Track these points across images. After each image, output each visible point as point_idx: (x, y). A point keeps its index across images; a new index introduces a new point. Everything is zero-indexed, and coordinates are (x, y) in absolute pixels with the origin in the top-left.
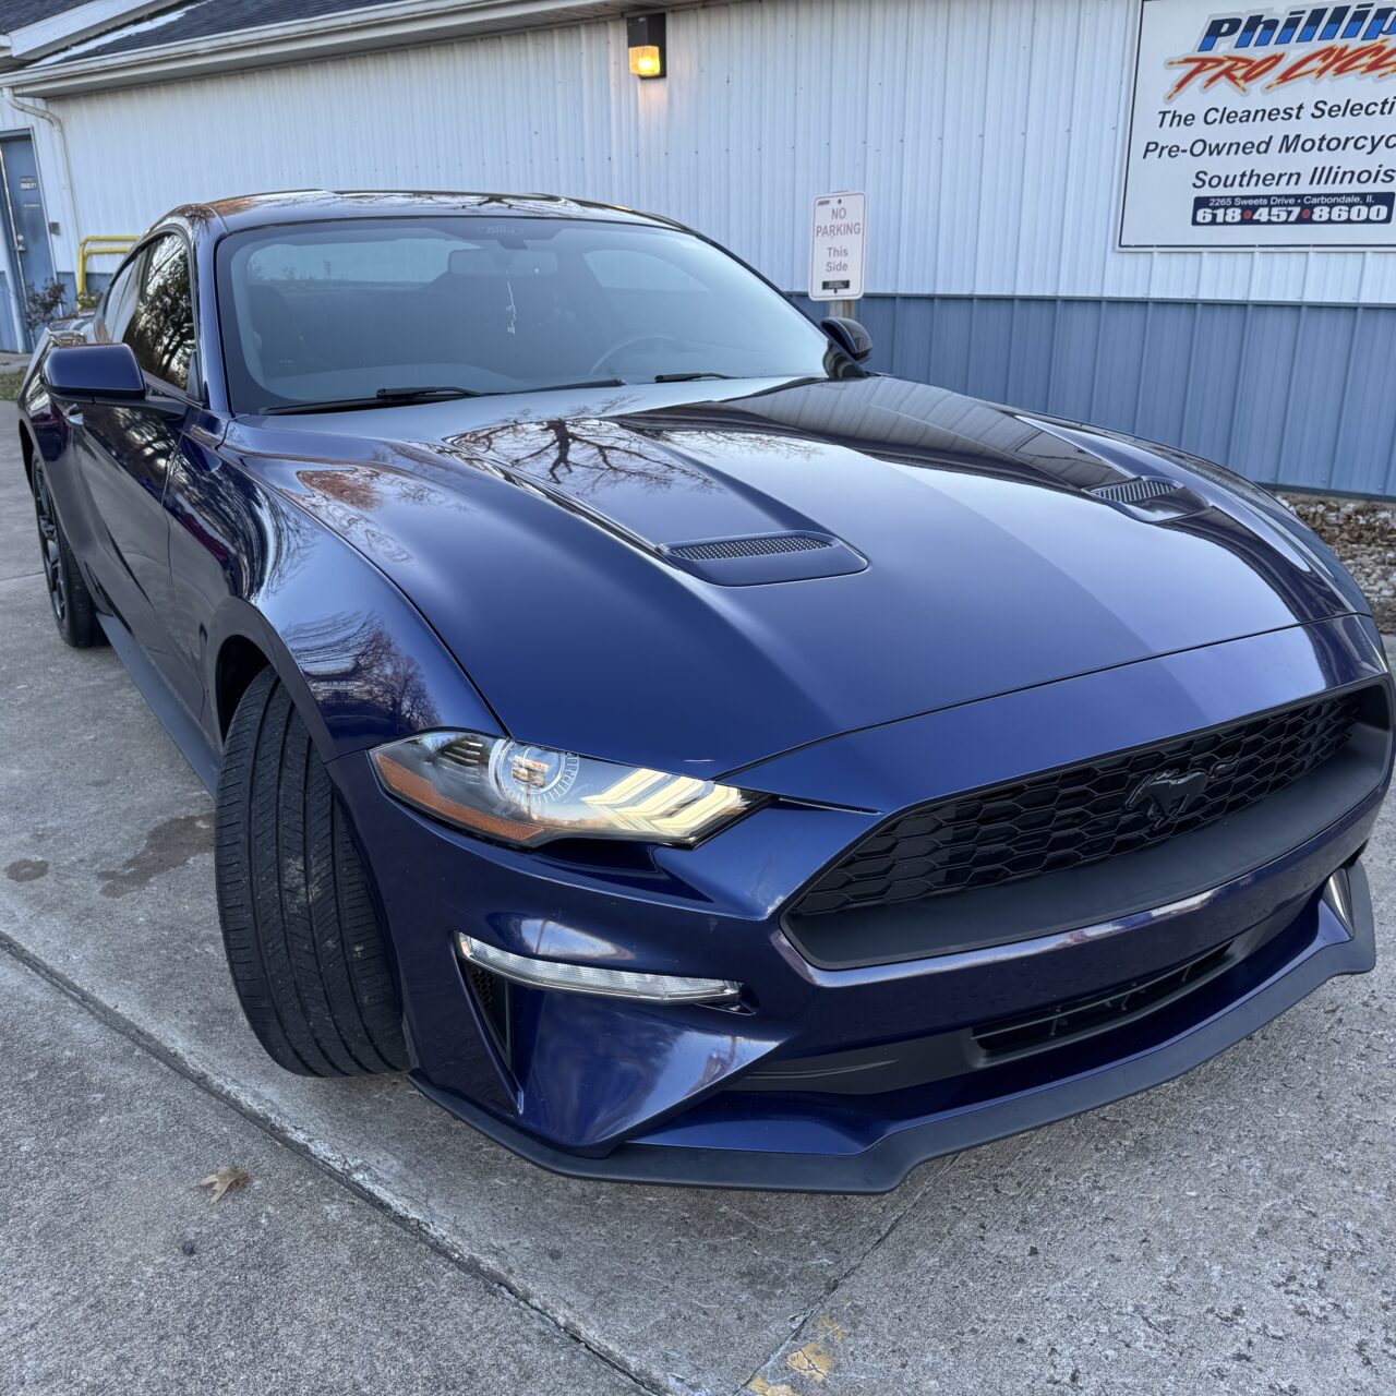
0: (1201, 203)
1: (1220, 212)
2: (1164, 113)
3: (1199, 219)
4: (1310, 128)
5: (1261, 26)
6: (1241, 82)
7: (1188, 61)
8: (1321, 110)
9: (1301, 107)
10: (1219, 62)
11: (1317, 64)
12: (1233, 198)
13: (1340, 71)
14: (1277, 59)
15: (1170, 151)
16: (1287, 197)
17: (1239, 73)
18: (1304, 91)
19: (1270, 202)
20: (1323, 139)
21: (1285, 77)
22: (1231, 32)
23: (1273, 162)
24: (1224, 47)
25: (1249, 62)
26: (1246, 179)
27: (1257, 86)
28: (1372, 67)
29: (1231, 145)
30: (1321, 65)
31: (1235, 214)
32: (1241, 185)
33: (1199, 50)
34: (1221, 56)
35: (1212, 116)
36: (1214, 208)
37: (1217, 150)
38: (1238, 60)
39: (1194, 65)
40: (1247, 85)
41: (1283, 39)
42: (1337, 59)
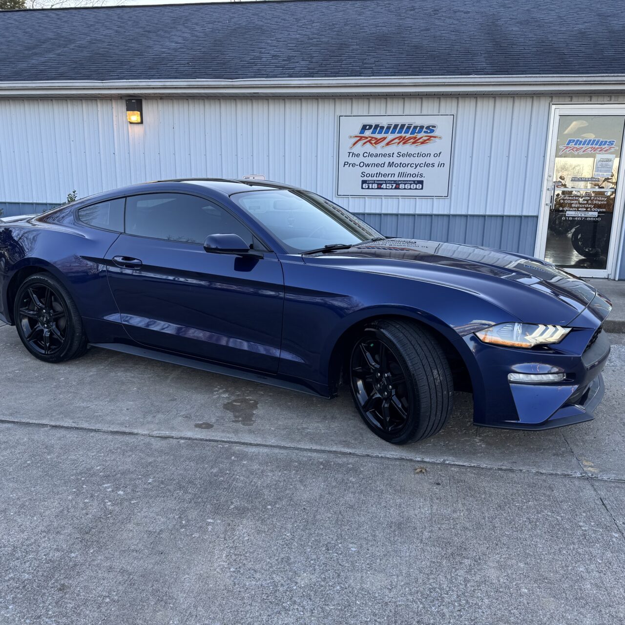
0: (364, 182)
1: (370, 185)
2: (350, 153)
3: (364, 187)
4: (397, 160)
5: (379, 128)
6: (374, 145)
7: (356, 137)
8: (399, 155)
9: (393, 154)
10: (367, 138)
11: (397, 141)
12: (374, 181)
13: (404, 143)
14: (385, 138)
15: (352, 165)
16: (392, 181)
17: (373, 142)
18: (394, 149)
19: (386, 182)
20: (401, 164)
21: (388, 144)
22: (370, 128)
23: (386, 170)
24: (368, 133)
25: (376, 139)
26: (378, 175)
27: (379, 146)
28: (414, 143)
29: (372, 164)
30: (398, 141)
31: (375, 186)
32: (376, 177)
33: (360, 134)
34: (367, 136)
35: (365, 155)
36: (368, 184)
37: (368, 165)
38: (372, 138)
39: (359, 138)
40: (376, 146)
41: (386, 132)
42: (403, 139)
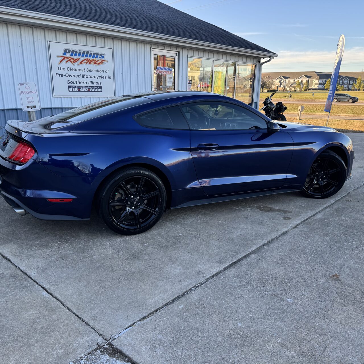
0: (70, 87)
1: (74, 89)
2: (59, 67)
3: (70, 90)
4: (87, 74)
5: (74, 52)
6: (73, 63)
7: (61, 57)
8: (88, 70)
9: (84, 69)
10: (68, 58)
11: (85, 61)
12: (76, 86)
13: (90, 63)
14: (79, 59)
15: (61, 76)
16: (85, 86)
17: (72, 61)
18: (84, 66)
19: (83, 87)
20: (89, 76)
21: (81, 63)
22: (69, 52)
23: (81, 79)
24: (68, 55)
25: (74, 59)
26: (77, 82)
27: (76, 64)
28: (95, 63)
29: (73, 75)
30: (86, 62)
31: (76, 89)
32: (77, 84)
34: (68, 57)
35: (68, 69)
36: (72, 88)
37: (71, 76)
38: (72, 58)
39: (63, 58)
40: (74, 63)
41: (79, 55)
42: (89, 61)
